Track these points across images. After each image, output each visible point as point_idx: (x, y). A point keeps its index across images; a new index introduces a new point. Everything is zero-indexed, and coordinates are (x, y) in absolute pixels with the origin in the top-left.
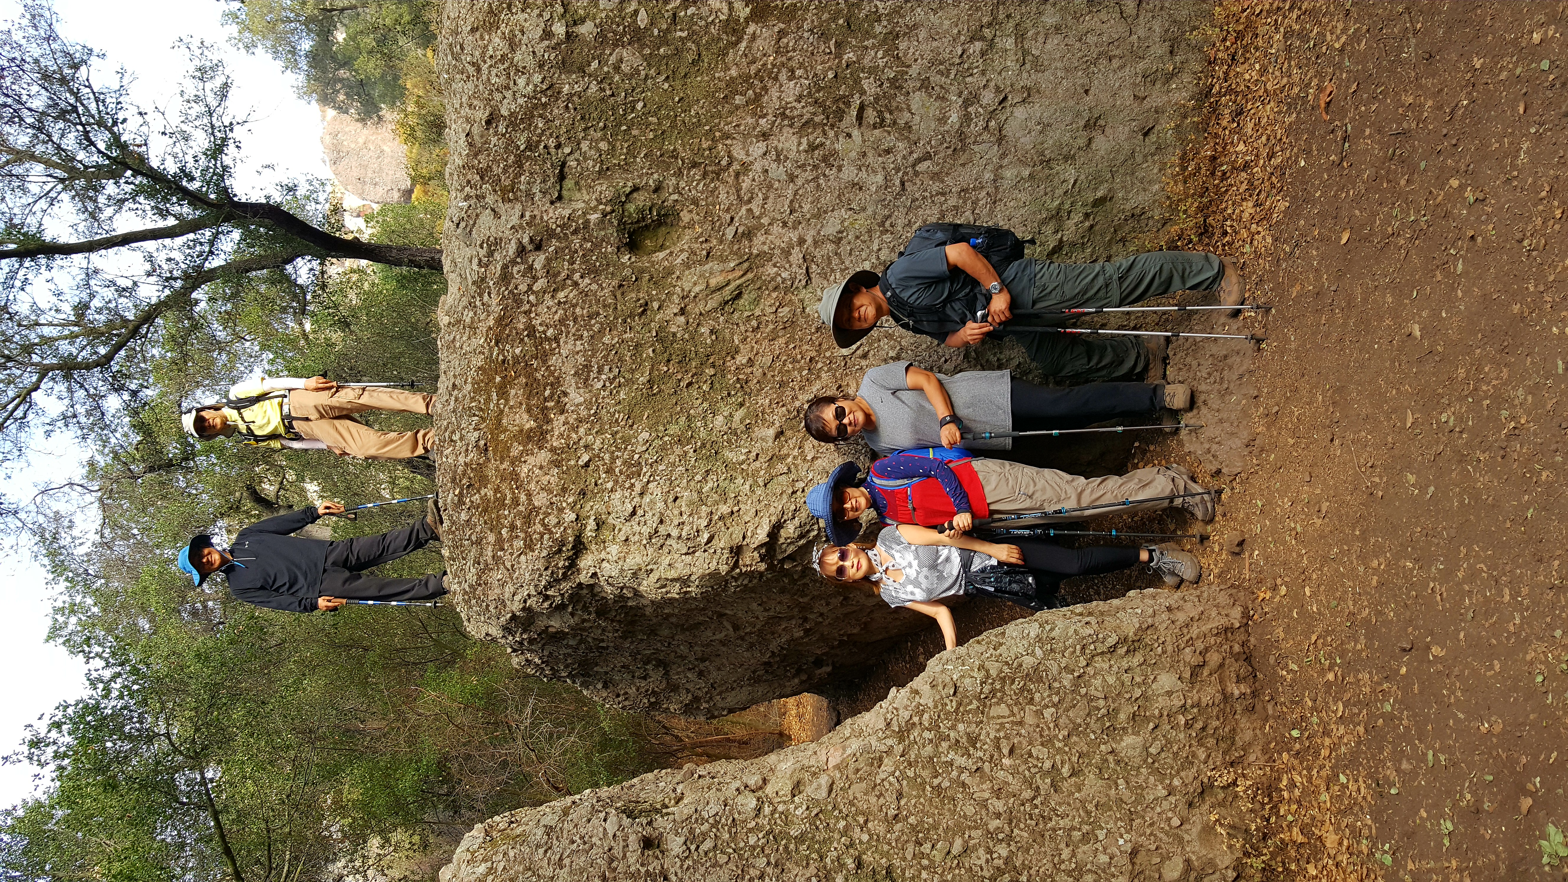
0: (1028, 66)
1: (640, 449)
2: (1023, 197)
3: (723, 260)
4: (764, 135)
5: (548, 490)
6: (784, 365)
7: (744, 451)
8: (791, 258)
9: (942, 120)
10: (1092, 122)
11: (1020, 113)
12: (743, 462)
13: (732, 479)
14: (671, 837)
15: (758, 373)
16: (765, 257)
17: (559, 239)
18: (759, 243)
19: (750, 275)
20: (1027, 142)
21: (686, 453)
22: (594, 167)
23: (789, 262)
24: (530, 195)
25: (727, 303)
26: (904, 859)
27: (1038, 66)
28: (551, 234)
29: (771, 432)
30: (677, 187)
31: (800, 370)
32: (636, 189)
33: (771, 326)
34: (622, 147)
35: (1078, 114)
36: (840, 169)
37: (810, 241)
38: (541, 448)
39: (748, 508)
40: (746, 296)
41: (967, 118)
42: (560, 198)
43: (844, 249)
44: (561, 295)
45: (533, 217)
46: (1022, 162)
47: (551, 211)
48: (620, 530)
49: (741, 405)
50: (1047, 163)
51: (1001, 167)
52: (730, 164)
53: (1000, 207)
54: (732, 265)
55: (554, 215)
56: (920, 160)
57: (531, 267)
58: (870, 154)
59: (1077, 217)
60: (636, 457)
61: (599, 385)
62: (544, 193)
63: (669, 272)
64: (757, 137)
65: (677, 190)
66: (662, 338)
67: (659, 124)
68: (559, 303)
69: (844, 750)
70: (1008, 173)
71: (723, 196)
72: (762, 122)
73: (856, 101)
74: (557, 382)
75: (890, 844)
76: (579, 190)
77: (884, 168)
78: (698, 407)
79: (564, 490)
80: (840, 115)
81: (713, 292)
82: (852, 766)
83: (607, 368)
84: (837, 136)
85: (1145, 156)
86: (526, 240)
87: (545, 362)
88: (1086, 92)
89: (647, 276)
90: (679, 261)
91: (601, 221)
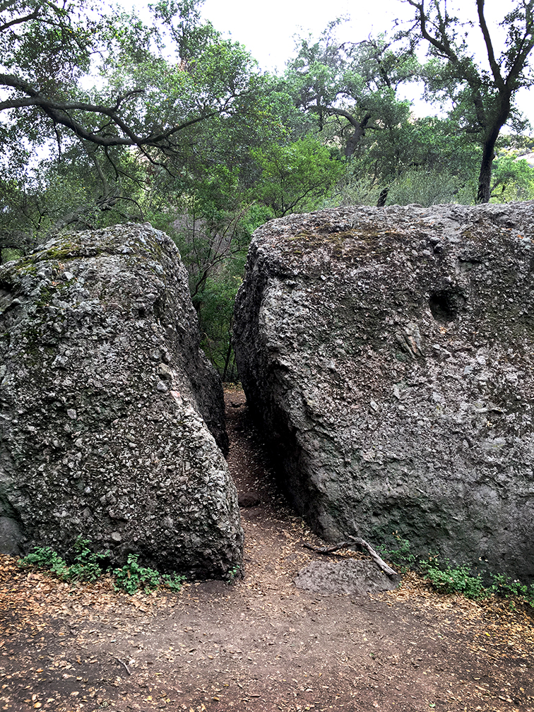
0: (519, 499)
1: (326, 304)
2: (448, 493)
3: (422, 343)
4: (490, 364)
5: (309, 262)
6: (367, 373)
7: (324, 354)
8: (422, 377)
9: (489, 454)
10: (490, 531)
11: (493, 494)
12: (319, 354)
13: (310, 348)
14: (144, 321)
15: (363, 361)
16: (423, 365)
17: (439, 262)
18: (430, 361)
19: (414, 357)
20: (478, 496)
21: (324, 326)
22: (478, 278)
23: (420, 376)
24: (463, 246)
25: (400, 345)
26: (129, 422)
27: (519, 504)
28: (441, 258)
29: (333, 367)
30: (465, 320)
31: (365, 381)
32: (466, 299)
33: (387, 367)
34: (488, 292)
35: (493, 524)
36: (467, 401)
37: (431, 386)
38: (331, 257)
39: (295, 356)
40: (403, 354)
41: (490, 465)
42: (461, 261)
43: (426, 404)
44: (409, 264)
45: (452, 248)
46: (467, 493)
47: (455, 257)
48: (288, 296)
49: (348, 352)
50: (466, 506)
51: (464, 483)
52: (475, 346)
53: (443, 481)
54: (419, 347)
55: (452, 258)
56: (469, 441)
57: (424, 248)
58: (473, 416)
59: (437, 519)
60: (322, 302)
61: (360, 284)
62: (464, 253)
63: (419, 316)
64: (489, 360)
65: (464, 319)
66: (383, 314)
67: (501, 310)
68: (403, 263)
69: (178, 398)
70: (460, 486)
71: (457, 343)
72: (496, 363)
73: (503, 410)
74: (363, 264)
75: (136, 416)
76: (466, 271)
77: (465, 423)
78: (347, 331)
79: (309, 269)
80: (496, 401)
81: (405, 339)
82: (170, 400)
83: (367, 287)
84: (486, 400)
85: (471, 557)
86: (438, 245)
87: (374, 257)
88: (506, 529)
89: (417, 305)
90: (425, 321)
91: (447, 282)
